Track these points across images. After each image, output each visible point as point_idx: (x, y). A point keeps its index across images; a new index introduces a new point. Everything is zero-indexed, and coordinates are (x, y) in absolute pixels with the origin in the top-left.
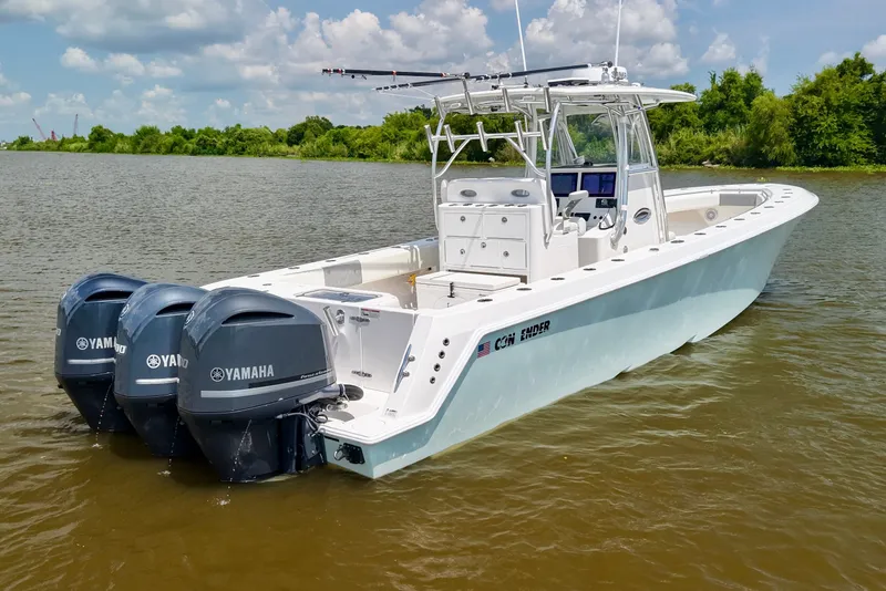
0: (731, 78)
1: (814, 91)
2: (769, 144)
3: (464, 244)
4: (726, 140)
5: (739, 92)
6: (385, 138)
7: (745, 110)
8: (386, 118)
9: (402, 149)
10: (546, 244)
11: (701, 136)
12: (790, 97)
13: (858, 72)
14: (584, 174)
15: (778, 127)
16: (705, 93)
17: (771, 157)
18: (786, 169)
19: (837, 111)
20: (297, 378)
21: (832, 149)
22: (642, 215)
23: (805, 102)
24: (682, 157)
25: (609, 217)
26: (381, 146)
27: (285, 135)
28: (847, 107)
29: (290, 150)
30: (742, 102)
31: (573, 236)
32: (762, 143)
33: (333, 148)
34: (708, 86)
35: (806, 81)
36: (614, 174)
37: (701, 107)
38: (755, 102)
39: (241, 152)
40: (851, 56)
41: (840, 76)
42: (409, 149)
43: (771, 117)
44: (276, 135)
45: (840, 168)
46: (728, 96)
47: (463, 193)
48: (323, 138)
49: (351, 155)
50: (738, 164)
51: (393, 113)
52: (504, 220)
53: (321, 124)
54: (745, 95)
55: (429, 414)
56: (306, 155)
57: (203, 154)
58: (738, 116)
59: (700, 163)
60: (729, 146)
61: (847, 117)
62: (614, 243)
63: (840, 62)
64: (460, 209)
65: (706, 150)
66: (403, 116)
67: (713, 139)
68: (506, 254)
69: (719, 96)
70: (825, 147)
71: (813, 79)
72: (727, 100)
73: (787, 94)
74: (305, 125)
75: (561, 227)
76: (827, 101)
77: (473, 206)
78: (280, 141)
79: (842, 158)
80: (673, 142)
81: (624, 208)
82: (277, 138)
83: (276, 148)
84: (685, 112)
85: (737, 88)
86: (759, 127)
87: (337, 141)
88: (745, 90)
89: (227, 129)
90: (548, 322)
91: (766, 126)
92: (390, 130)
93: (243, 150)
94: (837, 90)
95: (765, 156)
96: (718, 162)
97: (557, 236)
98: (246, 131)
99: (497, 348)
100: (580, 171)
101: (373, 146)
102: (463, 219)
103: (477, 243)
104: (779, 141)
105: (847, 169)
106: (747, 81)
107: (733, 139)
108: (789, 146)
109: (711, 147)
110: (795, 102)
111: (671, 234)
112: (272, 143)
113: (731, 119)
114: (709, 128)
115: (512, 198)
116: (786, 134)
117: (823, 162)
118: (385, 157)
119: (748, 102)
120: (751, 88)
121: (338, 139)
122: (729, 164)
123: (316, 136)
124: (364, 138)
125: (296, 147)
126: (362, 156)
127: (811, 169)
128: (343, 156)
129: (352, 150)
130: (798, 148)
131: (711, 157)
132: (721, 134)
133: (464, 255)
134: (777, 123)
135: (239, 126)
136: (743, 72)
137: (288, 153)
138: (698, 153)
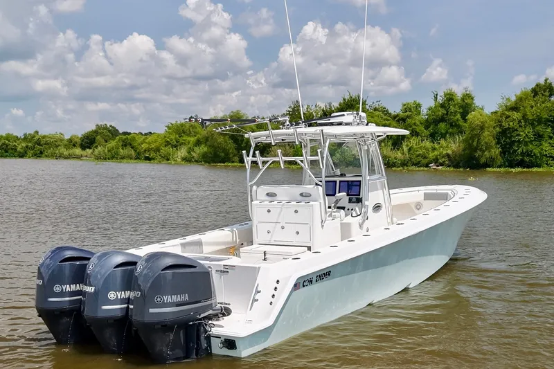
0: (450, 98)
1: (514, 108)
2: (481, 150)
3: (269, 227)
4: (447, 147)
5: (457, 109)
6: (167, 144)
7: (461, 123)
8: (168, 127)
9: (182, 152)
10: (323, 226)
11: (428, 144)
12: (496, 112)
13: (547, 94)
14: (340, 182)
15: (487, 137)
16: (430, 109)
17: (483, 160)
18: (494, 169)
19: (533, 124)
20: (200, 302)
21: (529, 154)
22: (377, 207)
23: (508, 117)
24: (413, 160)
25: (357, 209)
26: (164, 150)
27: (79, 141)
28: (539, 121)
29: (84, 153)
30: (459, 116)
31: (337, 221)
32: (476, 150)
33: (122, 152)
34: (432, 104)
35: (508, 99)
36: (360, 181)
37: (427, 120)
38: (470, 116)
39: (39, 155)
40: (542, 81)
41: (534, 97)
42: (189, 153)
43: (482, 128)
44: (70, 140)
45: (535, 169)
46: (448, 112)
47: (268, 194)
48: (112, 144)
49: (137, 158)
50: (456, 166)
51: (174, 122)
52: (296, 212)
53: (110, 131)
54: (461, 110)
55: (270, 323)
56: (98, 158)
57: (6, 156)
58: (456, 128)
59: (427, 166)
60: (450, 152)
61: (540, 129)
62: (361, 226)
63: (533, 86)
64: (267, 205)
65: (432, 155)
66: (182, 125)
67: (436, 146)
68: (298, 233)
69: (441, 111)
70: (522, 153)
71: (513, 99)
72: (447, 114)
73: (494, 111)
74: (96, 132)
75: (330, 215)
76: (524, 117)
77: (276, 202)
78: (74, 145)
79: (536, 162)
80: (405, 149)
81: (366, 203)
82: (71, 143)
83: (71, 151)
84: (415, 124)
85: (455, 105)
86: (472, 138)
87: (126, 146)
88: (461, 107)
89: (25, 135)
90: (330, 271)
91: (478, 136)
92: (172, 137)
93: (41, 153)
94: (532, 107)
95: (477, 160)
96: (442, 165)
97: (329, 222)
98: (44, 137)
99: (304, 286)
100: (338, 179)
101: (157, 150)
102: (269, 211)
103: (279, 226)
104: (488, 147)
105: (541, 169)
106: (463, 100)
107: (452, 146)
108: (496, 151)
109: (436, 153)
110: (500, 117)
111: (395, 219)
112: (67, 147)
113: (451, 130)
114: (433, 137)
115: (301, 198)
116: (494, 142)
117: (521, 164)
118: (168, 160)
119: (464, 116)
120: (466, 107)
121: (125, 144)
122: (449, 166)
123: (106, 142)
124: (149, 143)
125: (89, 151)
126: (148, 159)
127: (513, 170)
128: (131, 159)
129: (139, 154)
130: (503, 153)
131: (436, 161)
132: (443, 142)
133: (270, 234)
134: (486, 133)
135: (37, 132)
136: (459, 92)
137: (82, 156)
138: (425, 158)
